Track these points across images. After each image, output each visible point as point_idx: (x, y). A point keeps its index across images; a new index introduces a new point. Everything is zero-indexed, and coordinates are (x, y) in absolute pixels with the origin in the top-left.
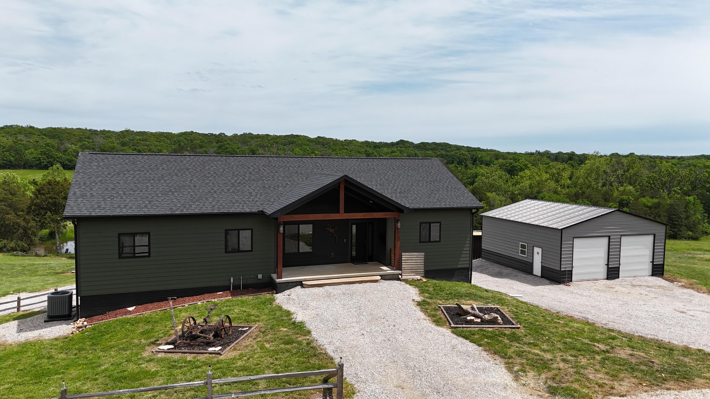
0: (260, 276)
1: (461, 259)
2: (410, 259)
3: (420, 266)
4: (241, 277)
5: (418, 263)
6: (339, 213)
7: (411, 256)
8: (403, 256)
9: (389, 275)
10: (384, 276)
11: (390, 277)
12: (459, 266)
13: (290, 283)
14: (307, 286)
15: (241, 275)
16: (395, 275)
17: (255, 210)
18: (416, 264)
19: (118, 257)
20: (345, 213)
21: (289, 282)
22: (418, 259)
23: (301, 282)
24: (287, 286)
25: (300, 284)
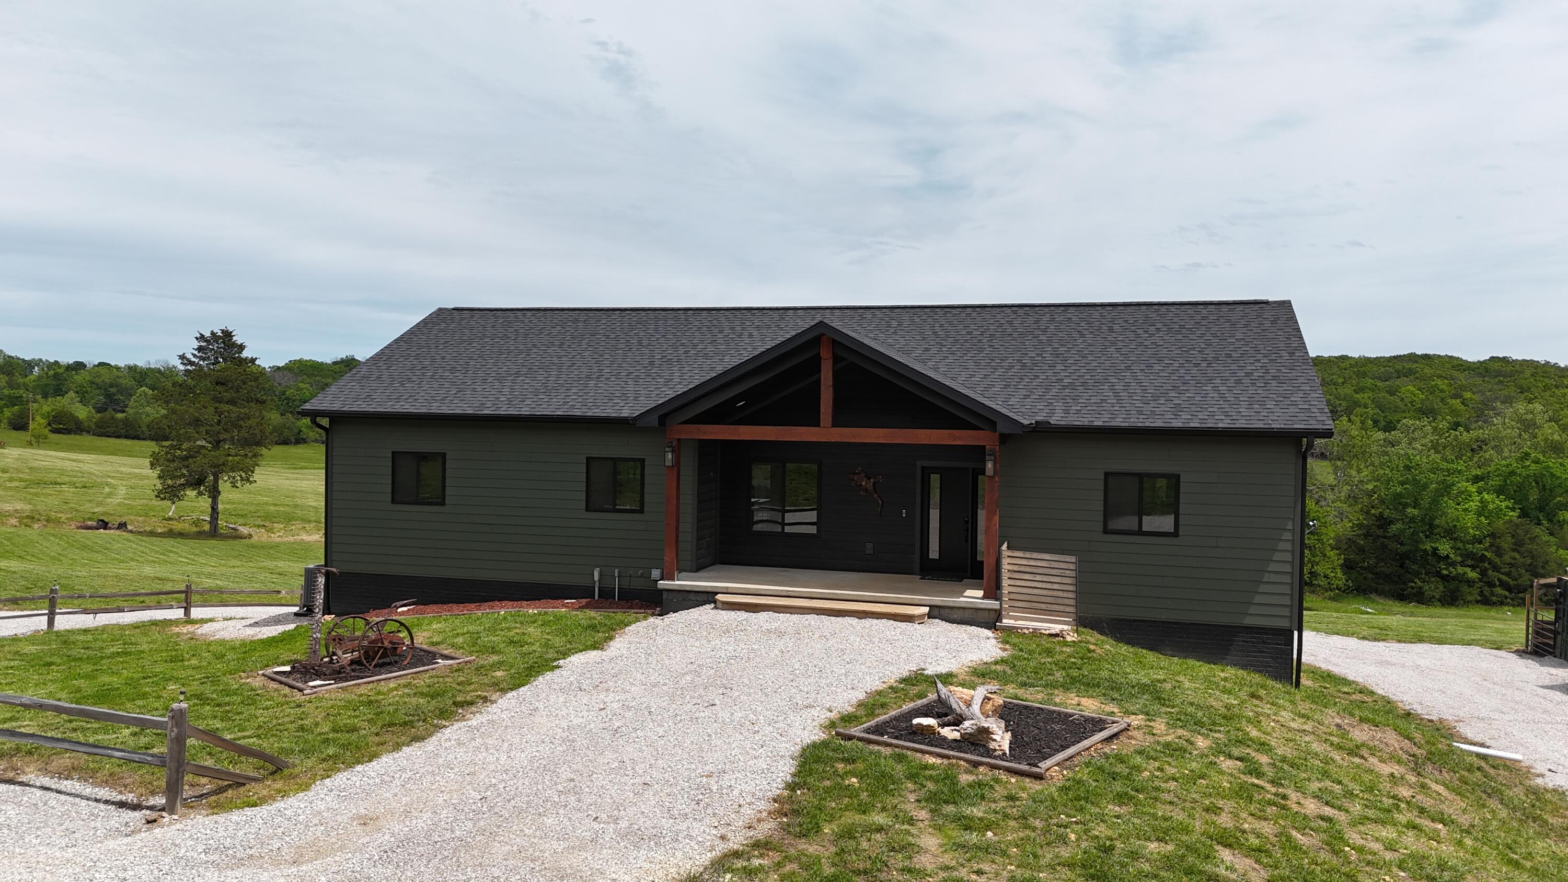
0: (655, 574)
1: (1258, 599)
2: (1028, 569)
3: (1061, 594)
4: (616, 571)
5: (1056, 586)
6: (819, 426)
7: (1032, 563)
8: (1003, 560)
9: (964, 608)
10: (947, 611)
11: (967, 615)
12: (1249, 621)
15: (617, 567)
16: (980, 612)
18: (1049, 586)
19: (391, 500)
20: (833, 426)
21: (689, 592)
22: (1054, 572)
23: (714, 594)
25: (711, 598)
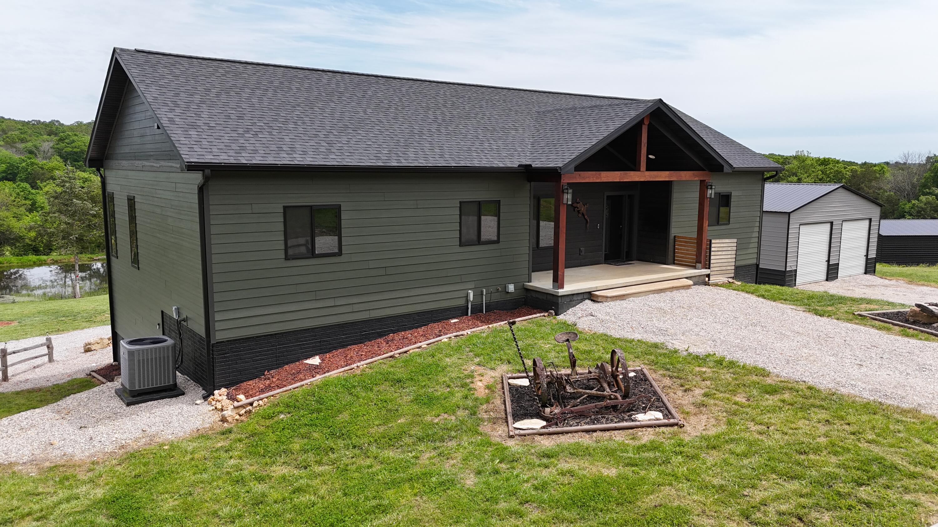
0: (511, 288)
2: (721, 249)
3: (730, 260)
4: (484, 290)
5: (729, 257)
6: (640, 171)
7: (722, 245)
8: (713, 245)
13: (575, 296)
14: (604, 299)
15: (484, 287)
16: (701, 277)
17: (514, 163)
19: (284, 257)
20: (647, 170)
21: (573, 295)
22: (729, 249)
23: (590, 293)
24: (571, 301)
25: (590, 296)
